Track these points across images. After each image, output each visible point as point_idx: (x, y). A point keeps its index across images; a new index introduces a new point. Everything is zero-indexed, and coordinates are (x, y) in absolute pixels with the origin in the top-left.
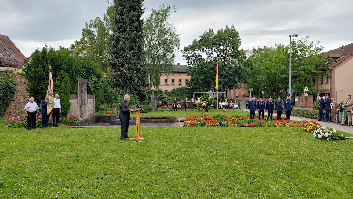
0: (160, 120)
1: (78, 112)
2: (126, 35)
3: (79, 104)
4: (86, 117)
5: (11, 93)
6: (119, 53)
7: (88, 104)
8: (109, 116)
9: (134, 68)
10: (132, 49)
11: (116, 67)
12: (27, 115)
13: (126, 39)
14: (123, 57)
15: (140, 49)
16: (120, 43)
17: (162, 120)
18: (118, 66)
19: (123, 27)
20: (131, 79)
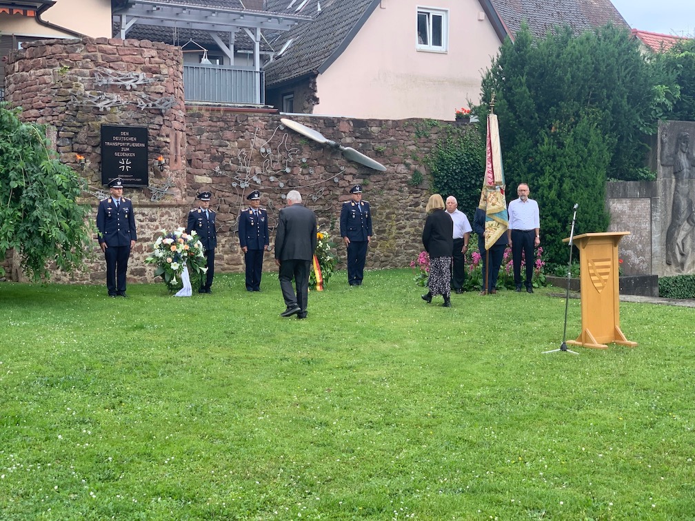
1: (657, 248)
3: (662, 216)
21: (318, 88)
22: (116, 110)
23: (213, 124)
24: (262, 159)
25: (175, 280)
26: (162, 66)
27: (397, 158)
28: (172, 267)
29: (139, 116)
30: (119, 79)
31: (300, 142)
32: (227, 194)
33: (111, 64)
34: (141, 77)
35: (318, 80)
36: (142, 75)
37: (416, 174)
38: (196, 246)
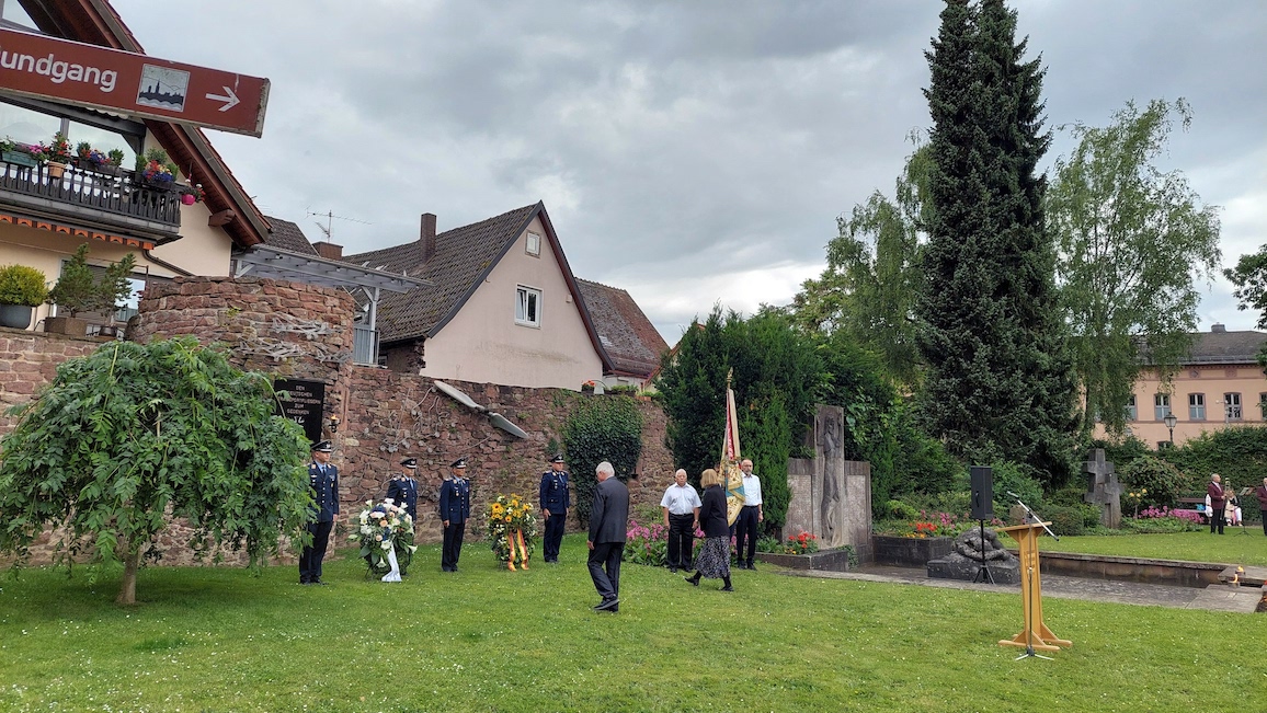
0: (1141, 570)
1: (816, 522)
2: (978, 241)
3: (818, 491)
4: (842, 540)
5: (628, 453)
6: (955, 309)
7: (846, 494)
8: (922, 543)
9: (1013, 357)
10: (1004, 288)
11: (944, 359)
12: (668, 524)
13: (980, 254)
14: (968, 323)
15: (1036, 286)
16: (957, 274)
17: (1150, 572)
18: (953, 354)
19: (968, 213)
20: (1004, 401)
21: (425, 353)
22: (292, 361)
23: (365, 382)
24: (412, 422)
25: (382, 561)
26: (342, 317)
27: (537, 426)
28: (383, 546)
29: (316, 369)
30: (300, 327)
31: (450, 406)
32: (374, 459)
33: (291, 311)
34: (323, 327)
35: (425, 344)
36: (325, 325)
37: (552, 442)
38: (406, 520)
